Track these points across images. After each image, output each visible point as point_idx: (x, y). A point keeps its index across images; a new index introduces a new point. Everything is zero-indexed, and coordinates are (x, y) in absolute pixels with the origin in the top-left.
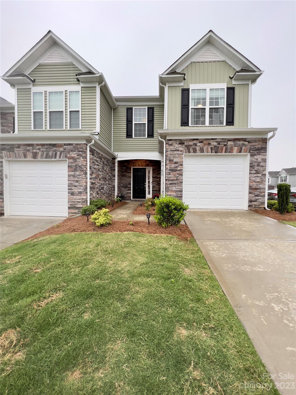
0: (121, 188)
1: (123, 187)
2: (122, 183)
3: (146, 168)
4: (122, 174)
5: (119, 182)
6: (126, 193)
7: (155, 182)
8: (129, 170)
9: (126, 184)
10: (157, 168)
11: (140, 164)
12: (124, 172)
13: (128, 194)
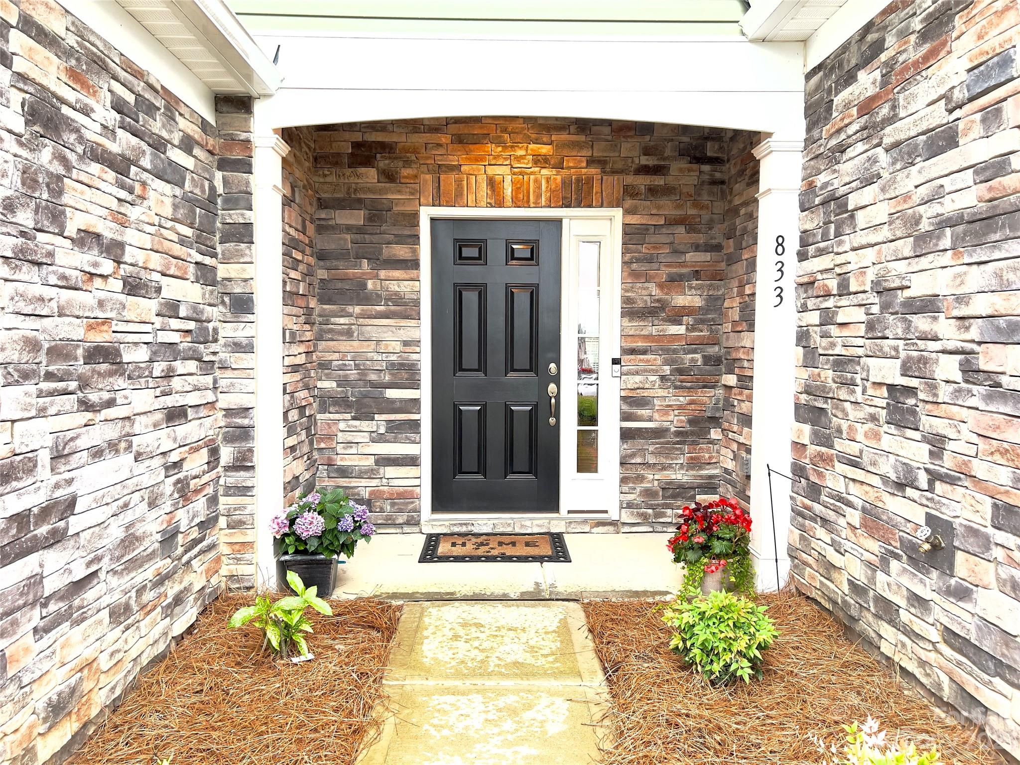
0: (319, 416)
1: (341, 403)
2: (324, 365)
3: (558, 222)
4: (322, 274)
5: (301, 359)
6: (371, 461)
7: (644, 352)
8: (400, 240)
9: (373, 377)
10: (673, 222)
11: (508, 179)
12: (343, 255)
13: (390, 471)
